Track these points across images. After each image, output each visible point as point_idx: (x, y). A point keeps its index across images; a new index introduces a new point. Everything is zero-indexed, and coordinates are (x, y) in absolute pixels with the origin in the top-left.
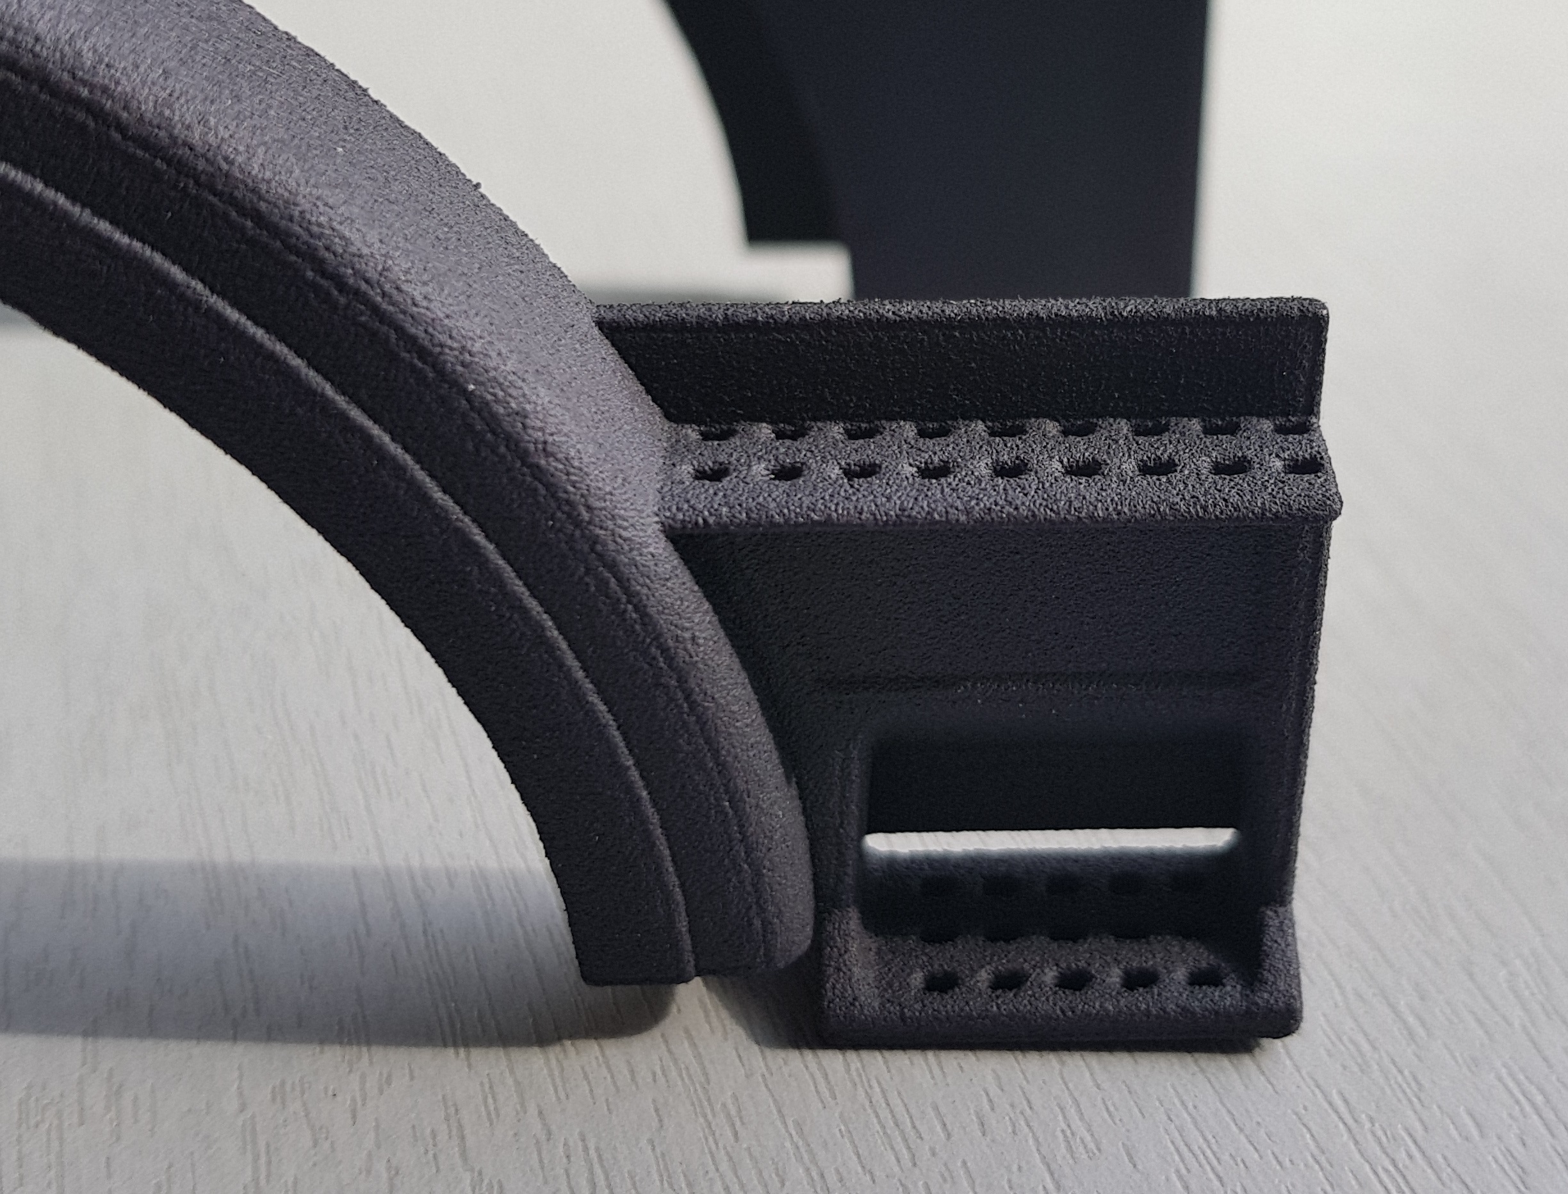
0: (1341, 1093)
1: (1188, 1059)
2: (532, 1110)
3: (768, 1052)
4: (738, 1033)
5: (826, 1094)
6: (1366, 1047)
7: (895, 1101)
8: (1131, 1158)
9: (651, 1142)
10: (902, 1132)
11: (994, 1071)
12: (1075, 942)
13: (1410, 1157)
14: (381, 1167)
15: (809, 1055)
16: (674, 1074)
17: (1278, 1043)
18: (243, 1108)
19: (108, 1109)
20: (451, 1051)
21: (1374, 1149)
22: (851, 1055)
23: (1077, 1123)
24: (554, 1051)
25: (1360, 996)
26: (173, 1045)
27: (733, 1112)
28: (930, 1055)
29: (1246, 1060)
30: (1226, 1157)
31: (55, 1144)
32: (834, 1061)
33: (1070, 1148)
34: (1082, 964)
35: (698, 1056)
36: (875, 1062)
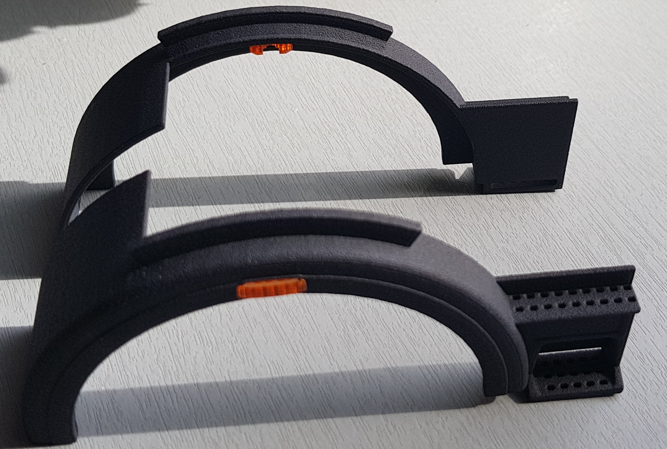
0: (632, 403)
1: (601, 398)
2: (477, 422)
3: (519, 405)
4: (511, 400)
5: (533, 413)
6: (635, 392)
7: (547, 414)
8: (595, 422)
9: (503, 427)
10: (550, 421)
11: (564, 405)
12: (576, 376)
13: (647, 417)
14: (453, 438)
15: (527, 404)
16: (502, 411)
17: (618, 394)
18: (421, 427)
19: (394, 430)
20: (456, 410)
21: (640, 416)
22: (535, 404)
23: (583, 415)
24: (477, 408)
25: (632, 380)
26: (401, 414)
27: (516, 419)
28: (551, 402)
29: (612, 398)
30: (613, 420)
31: (388, 440)
32: (532, 405)
33: (583, 421)
34: (579, 381)
35: (505, 407)
36: (540, 404)
